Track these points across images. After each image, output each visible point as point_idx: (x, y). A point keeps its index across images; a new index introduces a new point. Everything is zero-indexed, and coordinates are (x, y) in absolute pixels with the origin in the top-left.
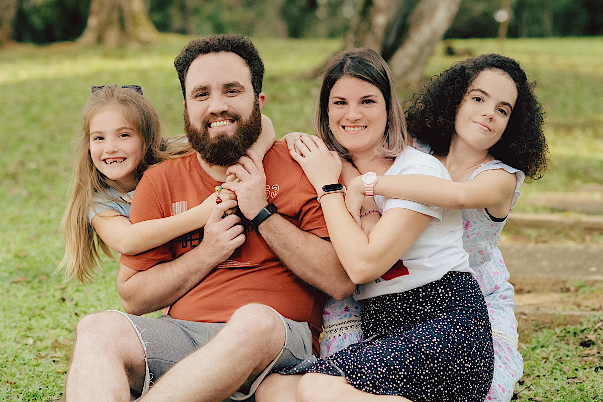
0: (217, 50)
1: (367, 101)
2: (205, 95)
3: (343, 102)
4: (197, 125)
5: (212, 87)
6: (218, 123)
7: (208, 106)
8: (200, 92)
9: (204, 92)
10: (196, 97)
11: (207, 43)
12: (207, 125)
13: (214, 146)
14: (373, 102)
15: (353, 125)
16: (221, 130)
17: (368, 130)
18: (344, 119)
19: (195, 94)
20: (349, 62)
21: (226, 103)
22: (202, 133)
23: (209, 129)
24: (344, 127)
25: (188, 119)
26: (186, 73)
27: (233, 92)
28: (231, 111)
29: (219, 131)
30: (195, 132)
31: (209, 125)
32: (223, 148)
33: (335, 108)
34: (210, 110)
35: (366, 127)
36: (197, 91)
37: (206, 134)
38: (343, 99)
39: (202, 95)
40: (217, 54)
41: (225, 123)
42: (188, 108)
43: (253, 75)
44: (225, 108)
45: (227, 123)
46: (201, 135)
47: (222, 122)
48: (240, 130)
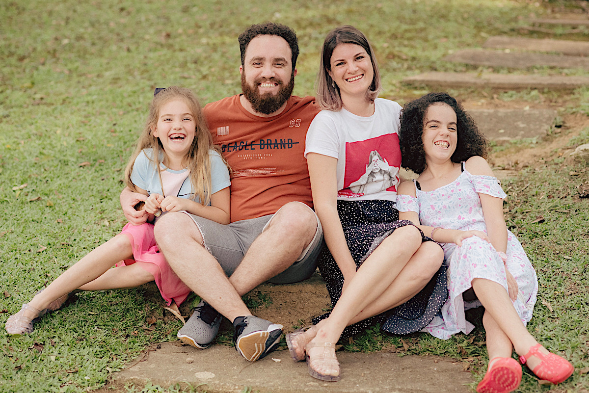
0: (271, 33)
1: (358, 58)
2: (259, 64)
3: (342, 63)
4: (250, 83)
5: (267, 59)
6: (267, 85)
7: (262, 72)
8: (257, 61)
9: (259, 62)
10: (253, 64)
11: (266, 28)
12: (258, 84)
13: (263, 101)
14: (363, 57)
15: (354, 76)
16: (268, 90)
17: (365, 77)
18: (347, 74)
19: (253, 62)
20: (338, 35)
21: (274, 72)
22: (254, 89)
23: (259, 87)
24: (347, 80)
25: (245, 78)
26: (247, 46)
27: (279, 64)
28: (277, 77)
29: (267, 90)
30: (249, 87)
31: (259, 84)
32: (269, 103)
33: (338, 68)
34: (263, 75)
35: (363, 75)
36: (255, 60)
37: (257, 90)
38: (343, 60)
39: (257, 64)
40: (272, 36)
41: (272, 85)
42: (245, 71)
43: (293, 55)
44: (274, 75)
45: (273, 85)
46: (253, 91)
47: (269, 85)
48: (280, 92)
